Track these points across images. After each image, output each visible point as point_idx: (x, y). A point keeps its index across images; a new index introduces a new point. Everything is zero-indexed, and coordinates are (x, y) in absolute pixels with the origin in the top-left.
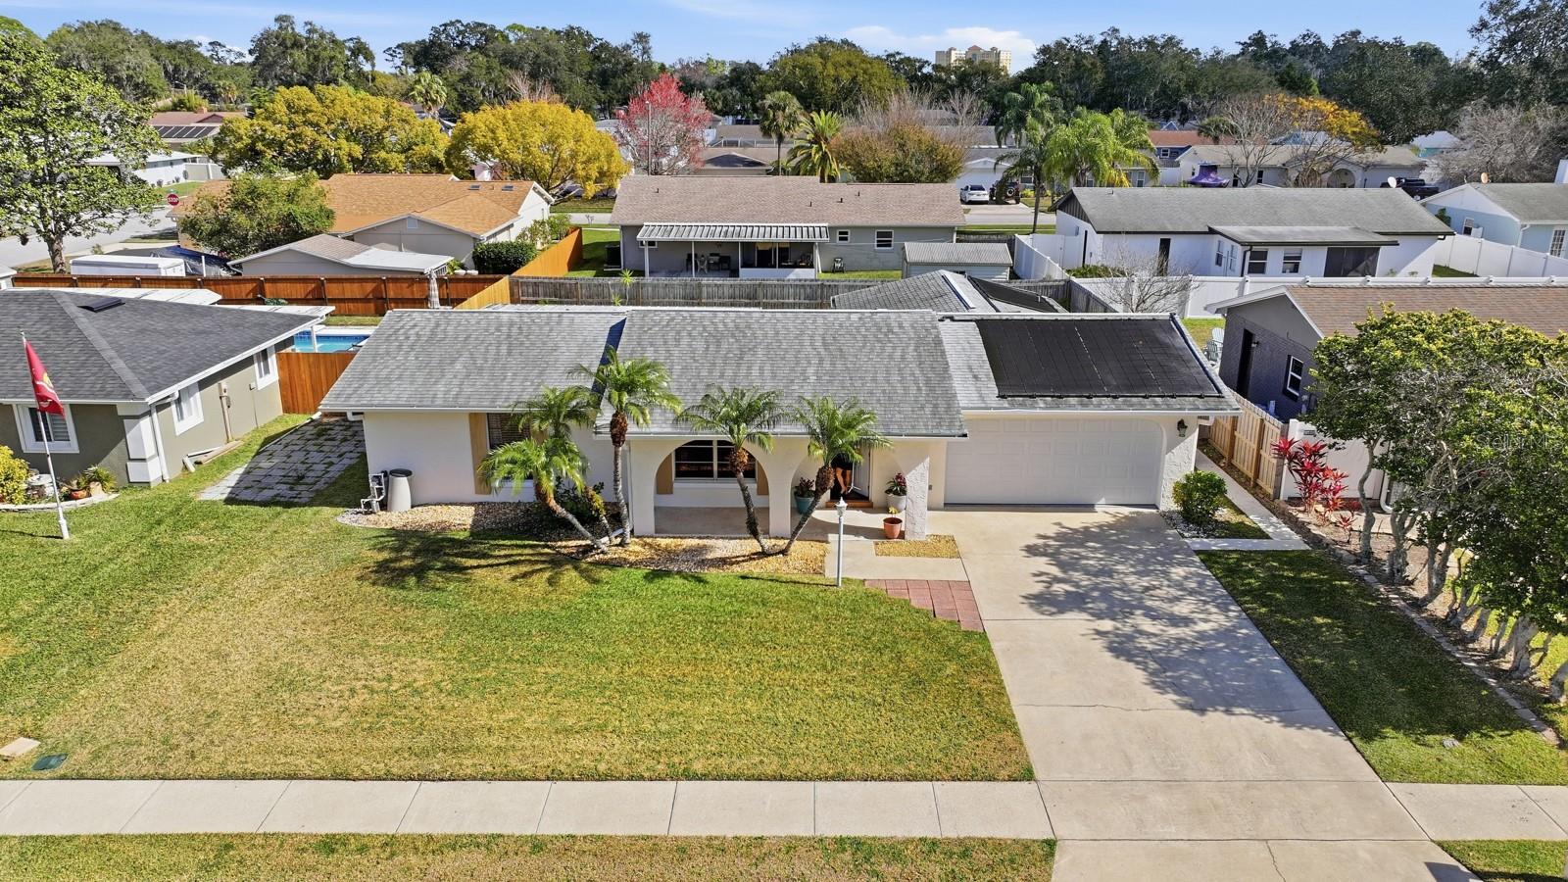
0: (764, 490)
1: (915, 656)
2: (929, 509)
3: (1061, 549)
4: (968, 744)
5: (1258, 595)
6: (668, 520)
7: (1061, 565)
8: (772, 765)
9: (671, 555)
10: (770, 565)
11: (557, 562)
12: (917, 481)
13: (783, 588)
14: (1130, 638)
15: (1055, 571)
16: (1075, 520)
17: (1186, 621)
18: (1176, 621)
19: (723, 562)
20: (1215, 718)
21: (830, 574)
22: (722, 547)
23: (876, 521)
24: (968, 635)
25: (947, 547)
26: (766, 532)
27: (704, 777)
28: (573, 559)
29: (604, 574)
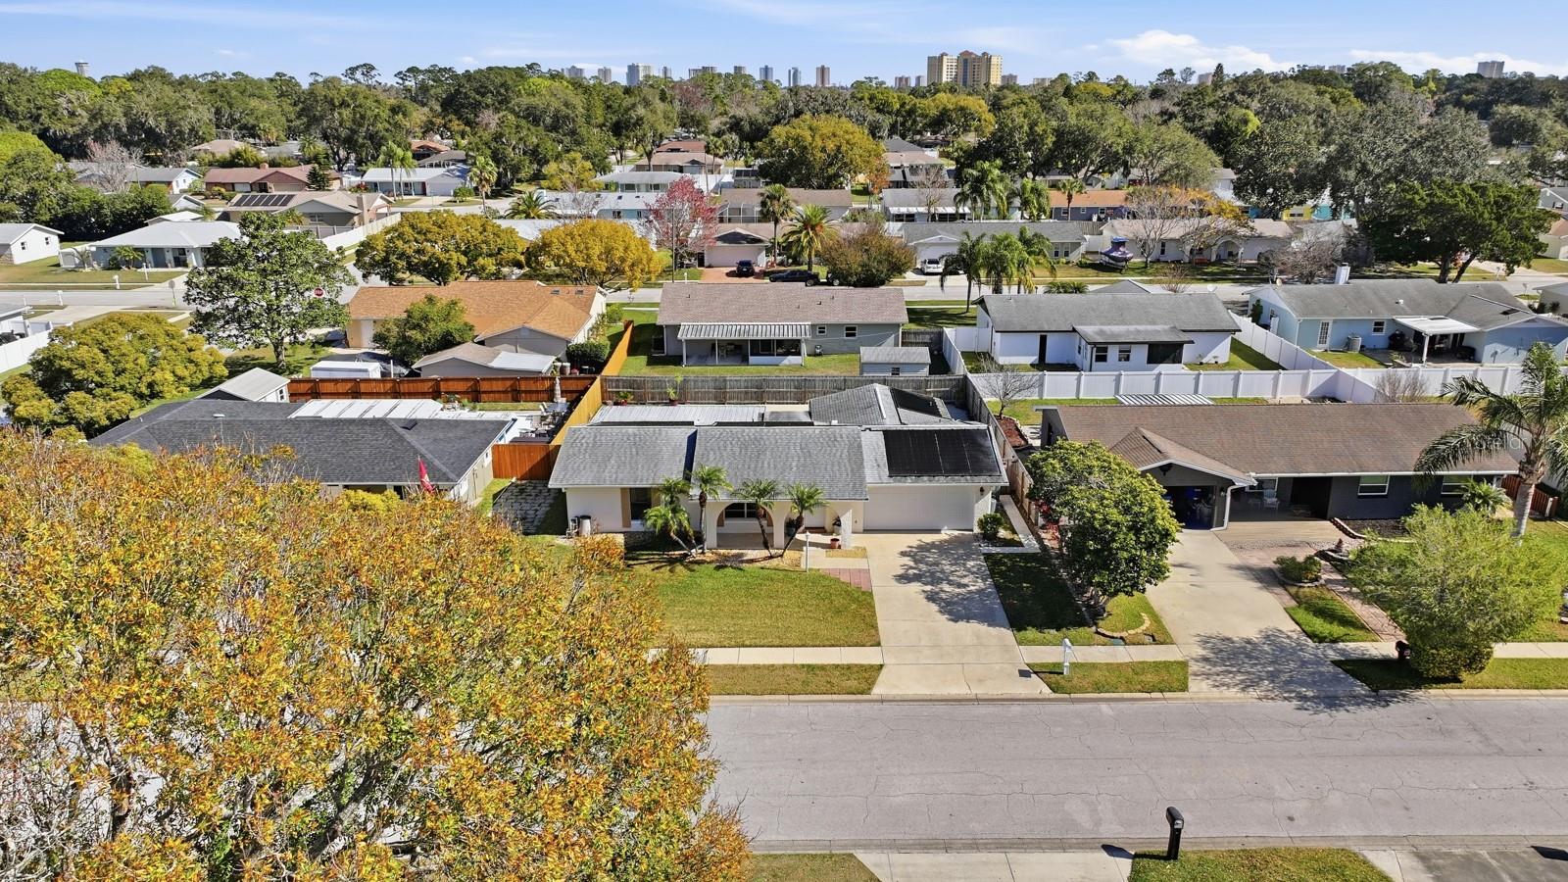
0: (770, 524)
1: (839, 602)
2: (853, 532)
3: (917, 554)
4: (856, 633)
5: (1002, 574)
6: (724, 540)
7: (916, 561)
8: (777, 642)
9: (726, 558)
10: (775, 562)
11: (672, 562)
12: (847, 521)
13: (780, 573)
14: (937, 593)
15: (912, 564)
16: (928, 538)
17: (965, 586)
18: (960, 585)
19: (752, 561)
20: (962, 624)
21: (803, 566)
22: (751, 554)
23: (826, 539)
24: (864, 593)
25: (862, 552)
26: (772, 546)
27: (750, 646)
28: (681, 559)
29: (696, 567)
